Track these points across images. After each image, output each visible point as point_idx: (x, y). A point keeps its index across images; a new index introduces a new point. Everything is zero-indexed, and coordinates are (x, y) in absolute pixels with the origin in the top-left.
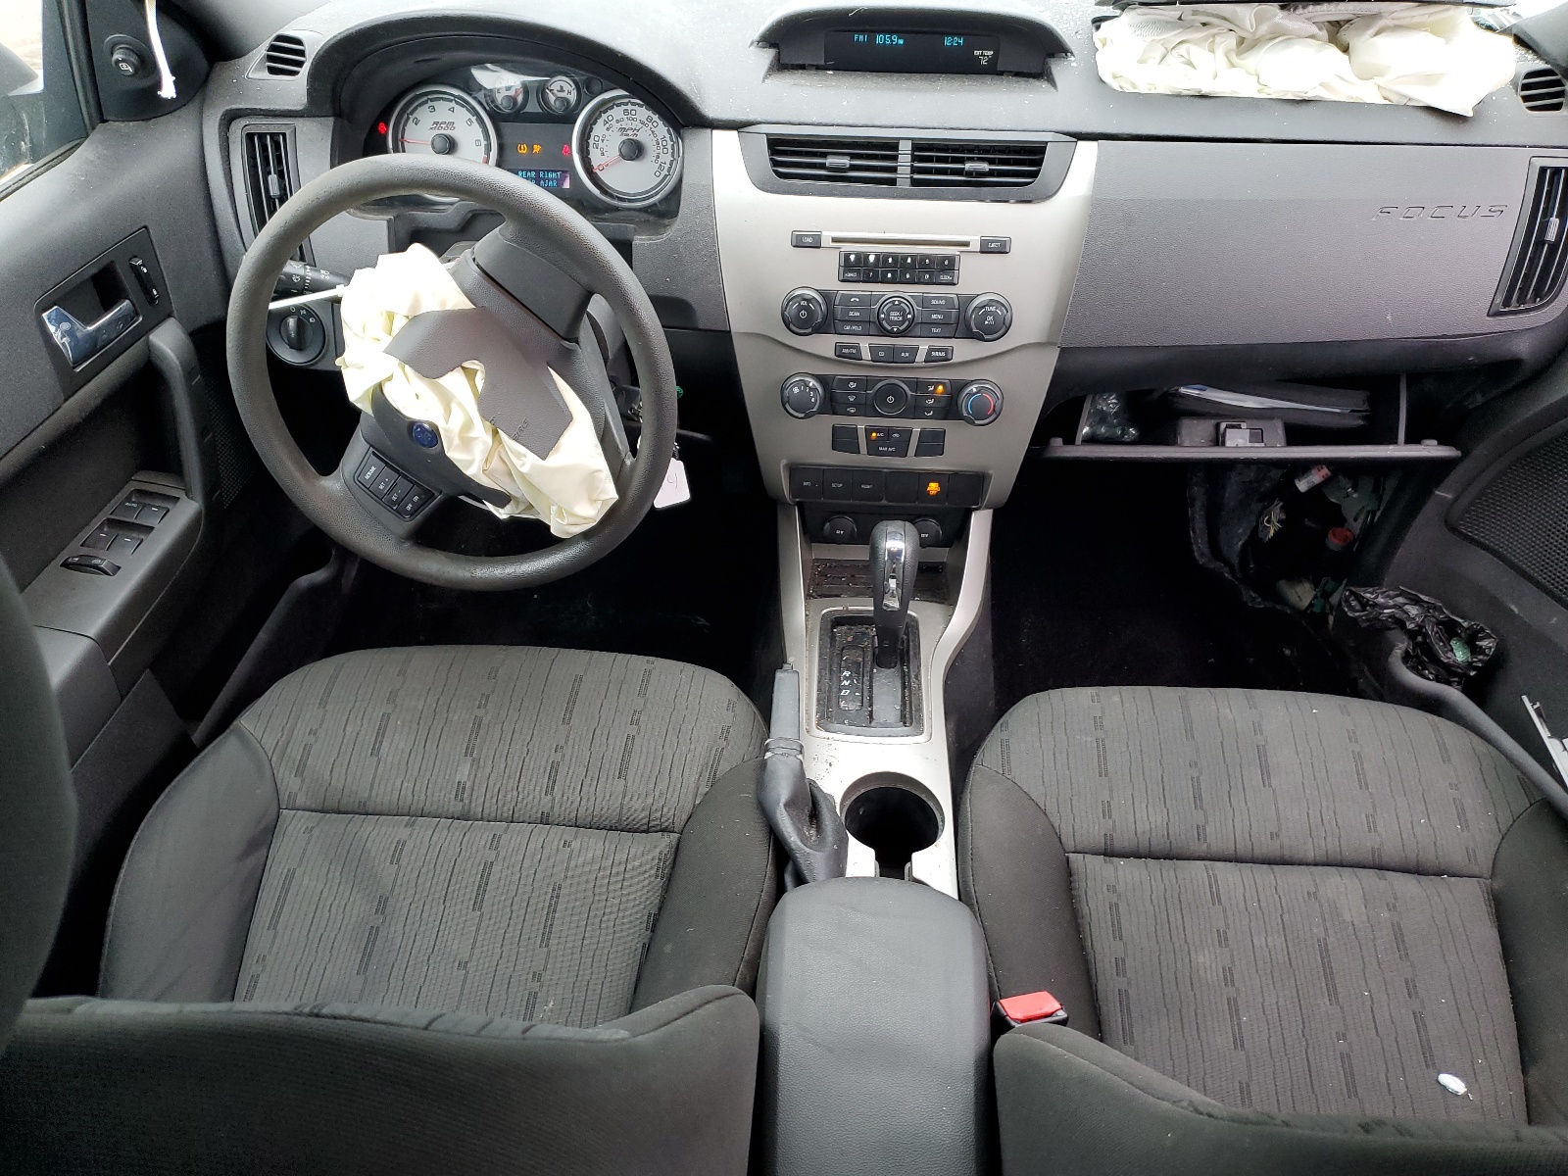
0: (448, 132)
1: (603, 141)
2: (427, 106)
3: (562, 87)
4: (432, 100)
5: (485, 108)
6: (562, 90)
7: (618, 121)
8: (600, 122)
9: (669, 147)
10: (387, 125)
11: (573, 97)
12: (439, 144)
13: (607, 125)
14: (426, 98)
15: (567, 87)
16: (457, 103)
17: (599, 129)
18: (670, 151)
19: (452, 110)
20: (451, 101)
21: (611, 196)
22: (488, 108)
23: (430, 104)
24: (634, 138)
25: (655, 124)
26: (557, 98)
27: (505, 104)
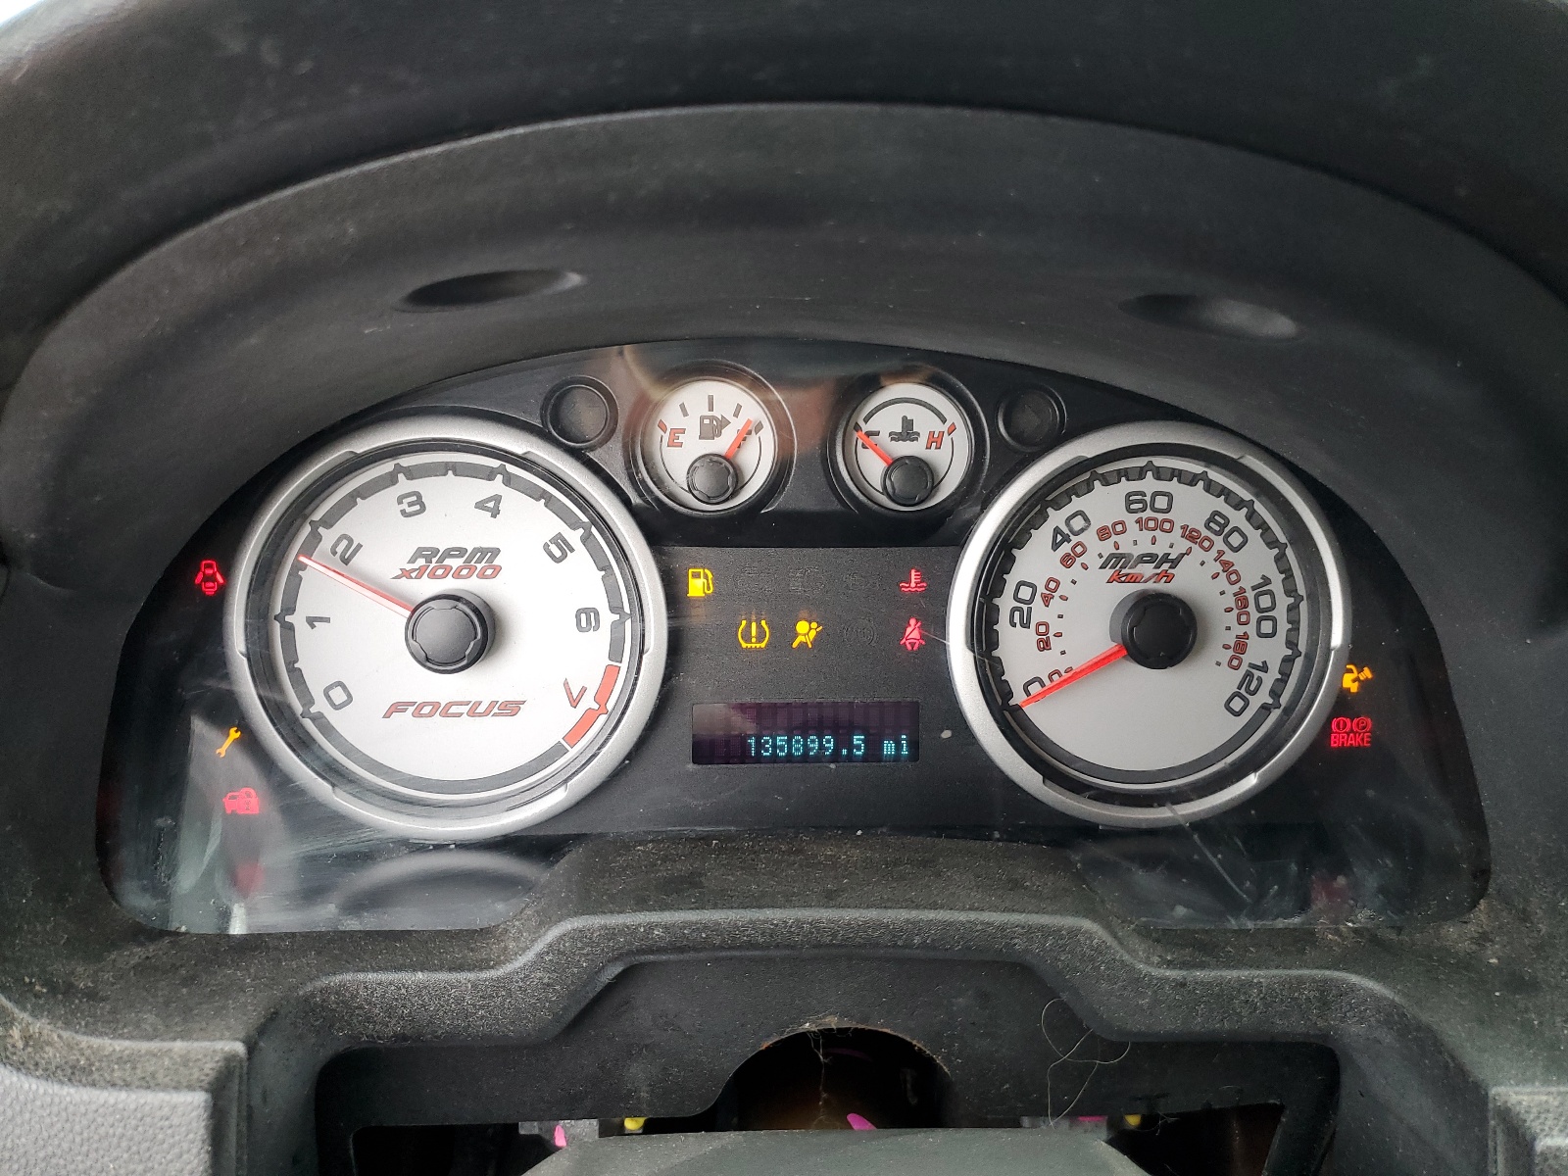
0: (471, 585)
1: (1047, 600)
2: (390, 494)
3: (908, 424)
4: (411, 473)
5: (626, 502)
6: (908, 432)
7: (1104, 534)
8: (1042, 536)
9: (1280, 613)
10: (228, 568)
11: (953, 460)
12: (440, 626)
13: (1066, 548)
14: (386, 467)
15: (924, 423)
16: (509, 480)
17: (1035, 561)
18: (1284, 626)
19: (491, 507)
20: (489, 475)
21: (1076, 787)
22: (635, 499)
23: (404, 485)
24: (1162, 586)
25: (1236, 540)
26: (895, 464)
27: (701, 481)
